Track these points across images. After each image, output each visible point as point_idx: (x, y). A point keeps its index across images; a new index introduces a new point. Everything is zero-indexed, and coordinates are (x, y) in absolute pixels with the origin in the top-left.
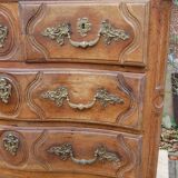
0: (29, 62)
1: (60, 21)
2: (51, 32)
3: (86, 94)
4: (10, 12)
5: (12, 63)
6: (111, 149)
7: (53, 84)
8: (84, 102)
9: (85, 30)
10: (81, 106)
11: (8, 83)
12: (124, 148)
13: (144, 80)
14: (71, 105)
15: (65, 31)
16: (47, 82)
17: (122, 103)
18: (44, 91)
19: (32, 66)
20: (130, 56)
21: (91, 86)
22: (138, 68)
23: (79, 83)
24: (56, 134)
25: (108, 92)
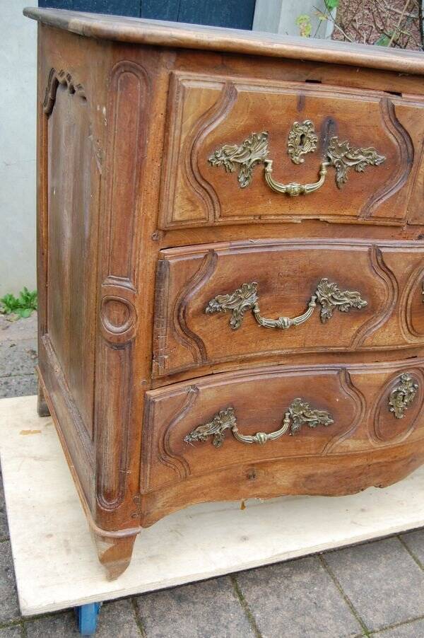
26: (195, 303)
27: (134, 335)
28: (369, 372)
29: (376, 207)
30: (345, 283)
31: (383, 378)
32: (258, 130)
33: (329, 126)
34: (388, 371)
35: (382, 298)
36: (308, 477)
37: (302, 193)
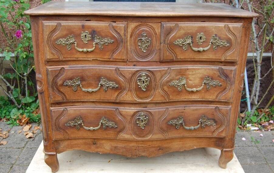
0: (162, 62)
1: (186, 35)
2: (180, 42)
3: (197, 81)
4: (154, 29)
5: (150, 63)
6: (210, 117)
7: (176, 75)
8: (196, 86)
9: (202, 41)
10: (194, 89)
11: (148, 76)
12: (219, 115)
13: (235, 70)
14: (188, 89)
15: (189, 41)
16: (173, 75)
17: (221, 85)
18: (171, 80)
19: (164, 64)
20: (229, 56)
21: (201, 76)
22: (232, 63)
23: (193, 75)
24: (174, 111)
25: (212, 79)
26: (60, 82)
27: (44, 90)
28: (126, 110)
29: (115, 56)
30: (110, 79)
31: (132, 113)
32: (71, 34)
33: (93, 32)
34: (133, 111)
35: (123, 85)
36: (116, 147)
37: (88, 52)
